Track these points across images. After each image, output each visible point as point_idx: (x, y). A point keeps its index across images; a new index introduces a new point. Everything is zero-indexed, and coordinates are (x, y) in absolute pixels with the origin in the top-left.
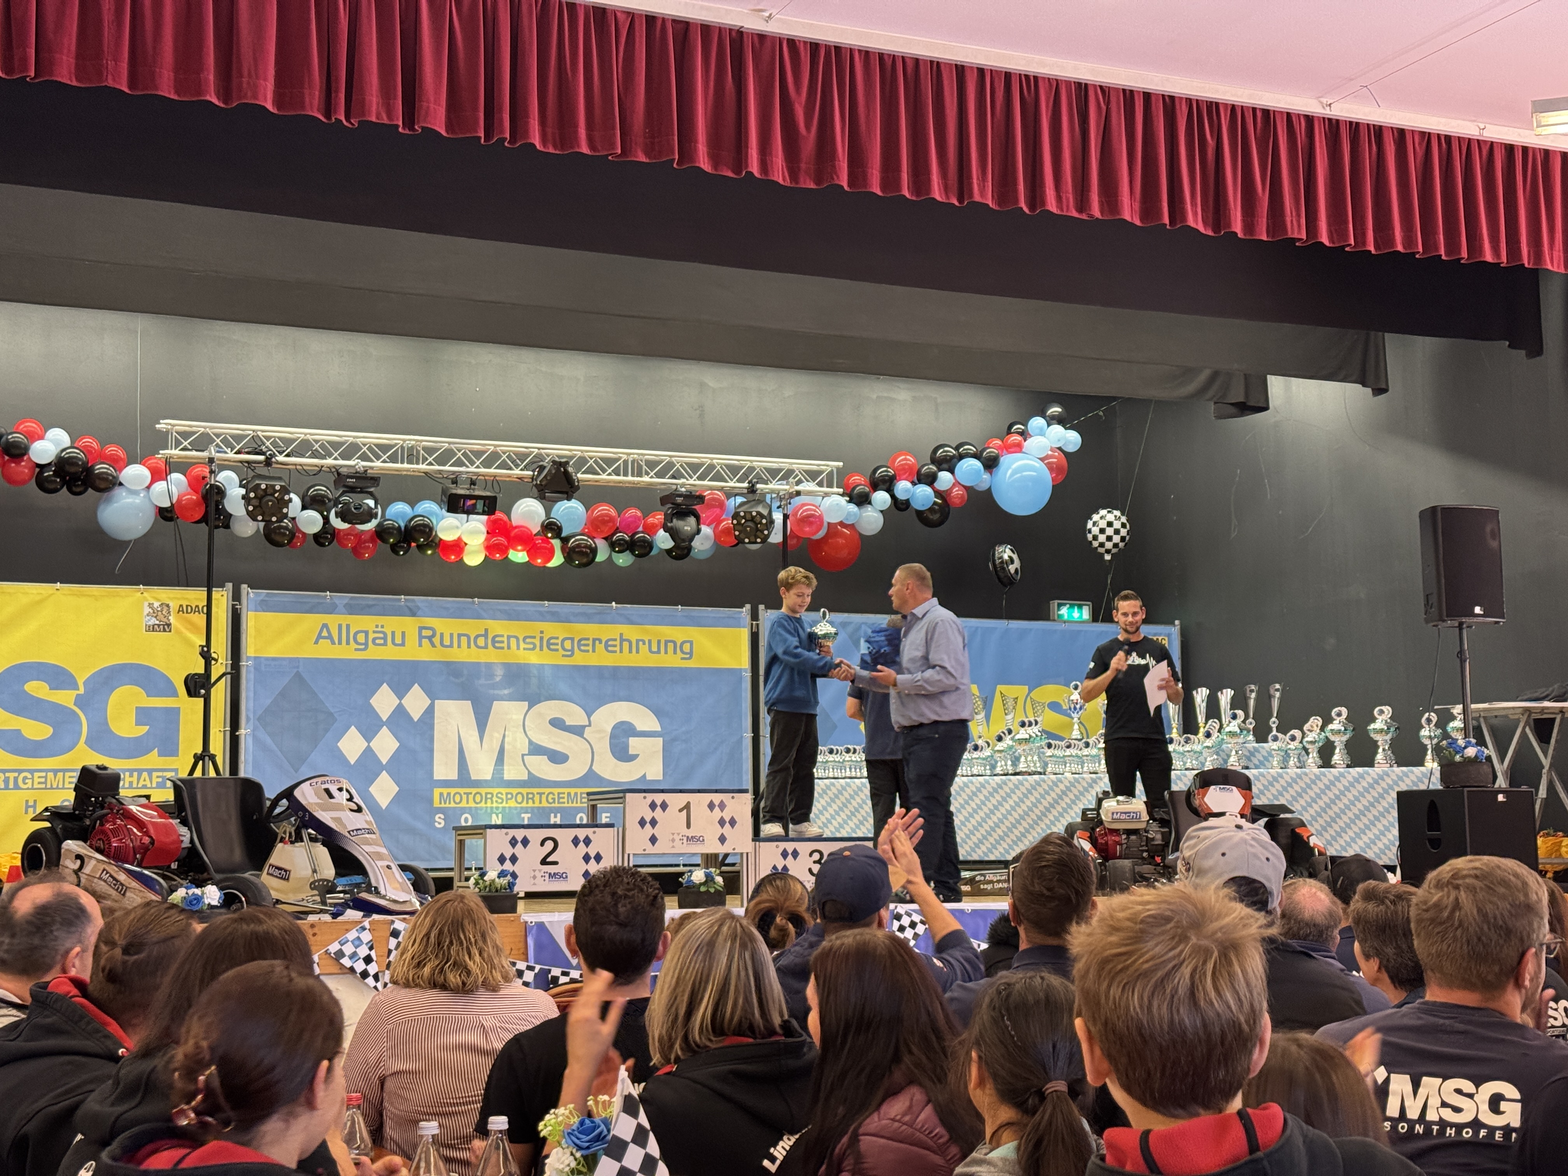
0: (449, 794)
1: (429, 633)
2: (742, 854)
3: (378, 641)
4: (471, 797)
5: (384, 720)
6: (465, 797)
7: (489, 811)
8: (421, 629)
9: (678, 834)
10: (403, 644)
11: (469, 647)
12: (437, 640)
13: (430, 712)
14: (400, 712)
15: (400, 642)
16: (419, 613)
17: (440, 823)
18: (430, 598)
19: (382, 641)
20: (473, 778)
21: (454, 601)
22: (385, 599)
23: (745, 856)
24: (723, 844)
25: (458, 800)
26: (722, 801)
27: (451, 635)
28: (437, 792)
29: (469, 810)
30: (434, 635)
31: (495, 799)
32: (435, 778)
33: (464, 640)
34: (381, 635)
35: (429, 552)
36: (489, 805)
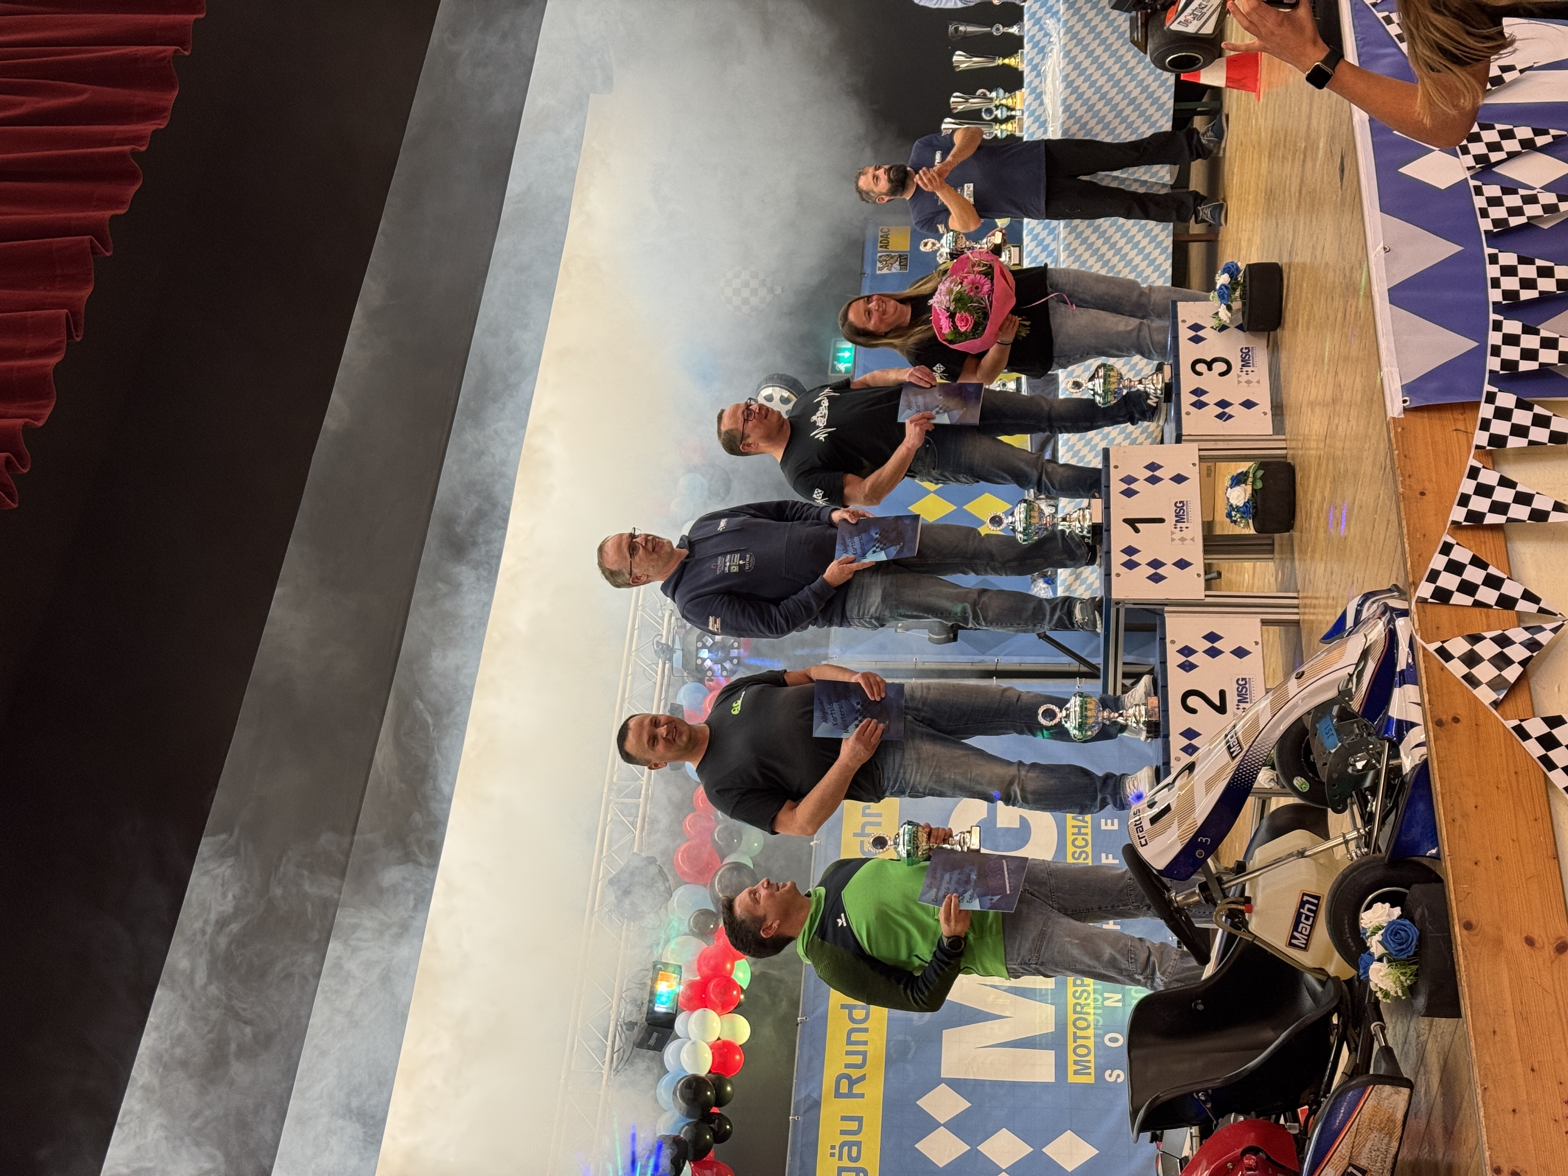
0: (1076, 1063)
1: (844, 1083)
2: (1200, 456)
3: (854, 1154)
4: (1080, 1033)
5: (969, 1148)
6: (1080, 1042)
7: (1100, 1011)
8: (838, 1095)
9: (1173, 533)
10: (860, 1119)
11: (866, 1030)
12: (855, 1074)
13: (956, 1085)
14: (957, 1126)
15: (857, 1123)
16: (815, 1095)
17: (1118, 1076)
18: (795, 1081)
19: (855, 1149)
20: (1051, 1029)
21: (801, 1048)
22: (793, 1144)
23: (1202, 453)
24: (1186, 479)
25: (1085, 1051)
26: (1121, 480)
27: (848, 1053)
28: (1072, 1079)
29: (1099, 1037)
30: (848, 1077)
31: (1082, 1001)
32: (1054, 1081)
33: (855, 1037)
34: (846, 1149)
35: (729, 1089)
36: (1092, 1011)
